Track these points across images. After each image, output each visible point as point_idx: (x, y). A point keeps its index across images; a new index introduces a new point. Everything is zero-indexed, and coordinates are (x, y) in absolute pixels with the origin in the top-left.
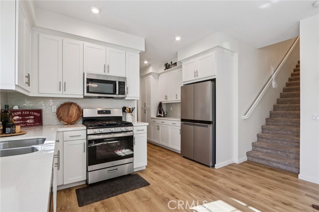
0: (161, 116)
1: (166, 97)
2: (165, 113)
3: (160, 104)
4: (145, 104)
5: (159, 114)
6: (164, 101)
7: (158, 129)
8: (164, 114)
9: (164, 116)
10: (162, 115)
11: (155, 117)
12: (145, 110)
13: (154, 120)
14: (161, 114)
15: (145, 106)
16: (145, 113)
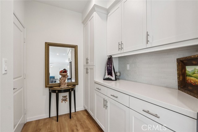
0: (111, 80)
1: (121, 46)
2: (118, 74)
3: (110, 60)
4: (87, 59)
5: (107, 76)
6: (116, 53)
7: (105, 106)
8: (116, 76)
9: (116, 79)
10: (113, 78)
11: (101, 81)
12: (87, 69)
13: (100, 87)
14: (111, 75)
15: (87, 63)
16: (87, 73)
